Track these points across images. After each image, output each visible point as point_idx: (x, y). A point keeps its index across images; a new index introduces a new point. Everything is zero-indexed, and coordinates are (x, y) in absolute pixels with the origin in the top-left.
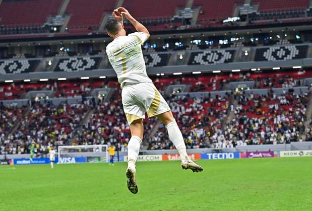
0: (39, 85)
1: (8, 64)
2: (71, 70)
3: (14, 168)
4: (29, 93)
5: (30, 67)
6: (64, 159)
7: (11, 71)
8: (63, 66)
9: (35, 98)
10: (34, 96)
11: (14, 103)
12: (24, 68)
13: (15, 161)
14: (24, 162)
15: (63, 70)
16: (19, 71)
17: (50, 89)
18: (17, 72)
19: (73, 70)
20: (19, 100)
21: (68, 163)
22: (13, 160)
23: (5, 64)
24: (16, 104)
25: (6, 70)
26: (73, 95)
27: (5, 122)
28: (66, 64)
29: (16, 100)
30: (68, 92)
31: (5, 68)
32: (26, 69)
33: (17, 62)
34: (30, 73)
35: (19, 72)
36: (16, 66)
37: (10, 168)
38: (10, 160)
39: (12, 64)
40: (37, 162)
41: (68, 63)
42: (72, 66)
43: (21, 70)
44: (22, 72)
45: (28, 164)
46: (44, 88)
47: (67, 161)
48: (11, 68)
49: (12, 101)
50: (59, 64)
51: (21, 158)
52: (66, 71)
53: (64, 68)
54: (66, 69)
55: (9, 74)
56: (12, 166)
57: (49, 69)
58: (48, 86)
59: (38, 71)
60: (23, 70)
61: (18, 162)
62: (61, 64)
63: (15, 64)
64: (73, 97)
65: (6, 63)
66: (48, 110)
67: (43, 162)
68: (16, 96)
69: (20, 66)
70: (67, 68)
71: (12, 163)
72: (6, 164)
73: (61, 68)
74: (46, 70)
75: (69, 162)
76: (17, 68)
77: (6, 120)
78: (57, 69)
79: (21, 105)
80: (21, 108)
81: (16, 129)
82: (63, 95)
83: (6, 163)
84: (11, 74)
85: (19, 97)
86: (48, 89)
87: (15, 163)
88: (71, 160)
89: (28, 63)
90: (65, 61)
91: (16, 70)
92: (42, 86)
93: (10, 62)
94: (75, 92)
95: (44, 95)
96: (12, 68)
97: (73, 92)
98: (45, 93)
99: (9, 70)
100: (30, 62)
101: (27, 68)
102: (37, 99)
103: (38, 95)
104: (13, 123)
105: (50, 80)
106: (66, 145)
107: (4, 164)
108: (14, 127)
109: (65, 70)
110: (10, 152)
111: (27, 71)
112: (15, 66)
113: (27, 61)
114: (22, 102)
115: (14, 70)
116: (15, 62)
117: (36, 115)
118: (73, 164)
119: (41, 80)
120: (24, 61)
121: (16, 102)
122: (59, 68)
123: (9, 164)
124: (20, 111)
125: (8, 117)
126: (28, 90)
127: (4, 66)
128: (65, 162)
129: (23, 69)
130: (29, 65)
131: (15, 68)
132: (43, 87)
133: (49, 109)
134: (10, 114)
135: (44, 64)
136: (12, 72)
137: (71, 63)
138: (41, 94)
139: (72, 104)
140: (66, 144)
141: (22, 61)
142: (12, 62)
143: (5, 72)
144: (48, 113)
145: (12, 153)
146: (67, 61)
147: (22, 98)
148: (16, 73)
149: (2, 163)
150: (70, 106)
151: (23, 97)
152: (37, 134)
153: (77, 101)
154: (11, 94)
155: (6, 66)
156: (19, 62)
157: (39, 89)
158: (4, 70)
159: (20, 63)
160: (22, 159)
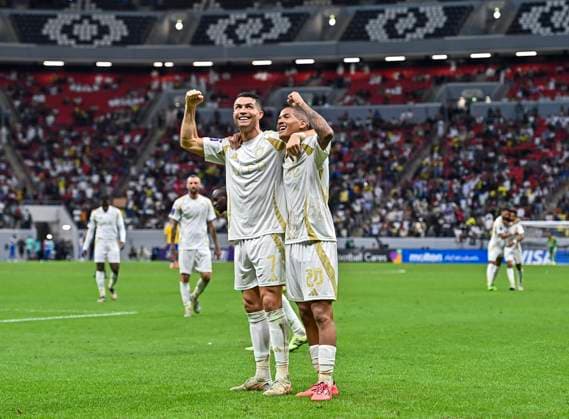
0: (469, 68)
1: (393, 17)
2: (548, 30)
3: (403, 271)
4: (443, 88)
5: (446, 24)
6: (526, 252)
7: (400, 32)
8: (530, 20)
9: (458, 100)
10: (455, 97)
11: (407, 113)
12: (431, 26)
13: (406, 254)
14: (427, 257)
15: (529, 31)
16: (420, 33)
17: (496, 78)
18: (415, 36)
19: (554, 30)
20: (418, 105)
21: (535, 263)
22: (399, 251)
23: (387, 16)
24: (410, 115)
25: (387, 32)
26: (552, 94)
27: (383, 158)
28: (538, 15)
29: (411, 104)
30: (541, 87)
31: (385, 27)
32: (437, 29)
33: (415, 11)
34: (447, 38)
35: (421, 36)
36: (414, 20)
37: (393, 272)
38: (394, 250)
39: (404, 16)
40: (458, 258)
41: (543, 14)
42: (553, 19)
43: (425, 30)
44: (427, 36)
45: (437, 262)
46: (481, 77)
47: (534, 259)
48: (400, 27)
49: (402, 106)
50: (519, 16)
51: (419, 246)
52: (538, 34)
53: (531, 26)
54: (537, 28)
55: (394, 41)
56: (397, 267)
57: (494, 27)
58: (490, 72)
59: (466, 34)
60: (431, 31)
61: (413, 257)
62: (525, 15)
63: (411, 15)
64: (553, 99)
65: (390, 14)
66: (488, 131)
67: (475, 258)
68: (412, 95)
69: (422, 20)
70: (539, 25)
71: (398, 260)
72: (383, 261)
73: (525, 27)
74: (486, 32)
75: (539, 262)
76: (416, 25)
77: (387, 153)
78: (516, 29)
79: (423, 119)
80: (423, 125)
81: (409, 177)
82: (527, 95)
83: (383, 258)
84: (400, 40)
85: (417, 99)
86: (490, 79)
87: (405, 259)
88: (543, 256)
89: (441, 13)
90: (534, 9)
91: (413, 31)
92: (475, 72)
93: (399, 11)
94: (558, 86)
95: (480, 93)
96: (404, 26)
97: (552, 86)
98: (482, 88)
99: (396, 31)
100: (447, 11)
101: (441, 25)
102: (462, 103)
103: (464, 93)
104: (402, 161)
105: (495, 56)
106: (531, 220)
107: (377, 261)
108: (404, 172)
109: (534, 31)
110: (394, 231)
111: (439, 33)
112: (411, 20)
113: (440, 8)
114: (427, 109)
115: (407, 31)
116: (410, 10)
117: (459, 142)
118: (547, 266)
119: (473, 56)
120: (434, 8)
121: (410, 110)
122: (520, 26)
123: (390, 260)
124: (421, 133)
125: (389, 148)
126: (440, 81)
127: (384, 22)
128: (529, 262)
129: (430, 28)
130: (444, 19)
131: (410, 26)
132: (479, 73)
133: (491, 128)
134: (394, 139)
135: (482, 15)
136: (403, 36)
137: (551, 14)
138: (473, 91)
139: (549, 116)
140: (533, 216)
141: (428, 9)
142: (405, 10)
143: (385, 37)
144: (488, 139)
145: (398, 235)
146: (541, 9)
147: (426, 101)
148: (412, 39)
149: (374, 258)
150: (544, 121)
151: (429, 99)
152: (461, 190)
153: (562, 109)
154: (398, 91)
155: (389, 21)
156: (422, 10)
157: (468, 78)
158: (383, 32)
159: (424, 14)
160: (422, 251)
